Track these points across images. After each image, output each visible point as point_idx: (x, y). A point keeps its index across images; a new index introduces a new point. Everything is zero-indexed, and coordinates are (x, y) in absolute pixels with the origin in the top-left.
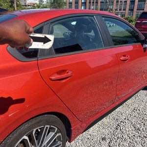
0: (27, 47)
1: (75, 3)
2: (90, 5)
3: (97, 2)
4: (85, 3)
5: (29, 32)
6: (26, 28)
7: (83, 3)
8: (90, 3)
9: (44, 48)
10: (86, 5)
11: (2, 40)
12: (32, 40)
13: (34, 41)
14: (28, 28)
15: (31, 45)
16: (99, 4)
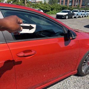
0: (19, 32)
1: (66, 1)
2: (75, 3)
3: (80, 1)
4: (72, 1)
5: (19, 23)
6: (17, 20)
7: (70, 1)
8: (75, 1)
9: (29, 33)
10: (72, 3)
11: (1, 28)
12: (22, 28)
13: (23, 28)
14: (19, 21)
15: (21, 31)
16: (81, 2)
